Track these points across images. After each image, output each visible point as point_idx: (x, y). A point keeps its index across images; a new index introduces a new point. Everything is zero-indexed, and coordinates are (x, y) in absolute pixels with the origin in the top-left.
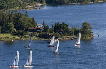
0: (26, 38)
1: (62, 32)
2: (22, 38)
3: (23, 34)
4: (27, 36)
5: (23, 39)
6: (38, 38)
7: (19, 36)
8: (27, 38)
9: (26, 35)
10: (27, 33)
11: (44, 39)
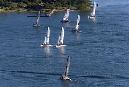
0: (12, 10)
1: (54, 2)
2: (6, 10)
3: (7, 5)
4: (13, 8)
5: (9, 12)
6: (27, 10)
7: (2, 8)
8: (14, 10)
9: (10, 6)
10: (11, 4)
11: (35, 11)
